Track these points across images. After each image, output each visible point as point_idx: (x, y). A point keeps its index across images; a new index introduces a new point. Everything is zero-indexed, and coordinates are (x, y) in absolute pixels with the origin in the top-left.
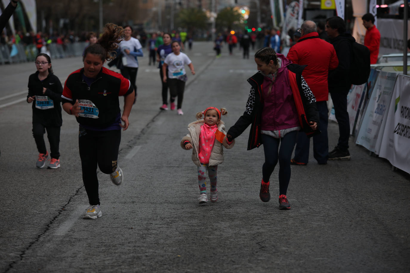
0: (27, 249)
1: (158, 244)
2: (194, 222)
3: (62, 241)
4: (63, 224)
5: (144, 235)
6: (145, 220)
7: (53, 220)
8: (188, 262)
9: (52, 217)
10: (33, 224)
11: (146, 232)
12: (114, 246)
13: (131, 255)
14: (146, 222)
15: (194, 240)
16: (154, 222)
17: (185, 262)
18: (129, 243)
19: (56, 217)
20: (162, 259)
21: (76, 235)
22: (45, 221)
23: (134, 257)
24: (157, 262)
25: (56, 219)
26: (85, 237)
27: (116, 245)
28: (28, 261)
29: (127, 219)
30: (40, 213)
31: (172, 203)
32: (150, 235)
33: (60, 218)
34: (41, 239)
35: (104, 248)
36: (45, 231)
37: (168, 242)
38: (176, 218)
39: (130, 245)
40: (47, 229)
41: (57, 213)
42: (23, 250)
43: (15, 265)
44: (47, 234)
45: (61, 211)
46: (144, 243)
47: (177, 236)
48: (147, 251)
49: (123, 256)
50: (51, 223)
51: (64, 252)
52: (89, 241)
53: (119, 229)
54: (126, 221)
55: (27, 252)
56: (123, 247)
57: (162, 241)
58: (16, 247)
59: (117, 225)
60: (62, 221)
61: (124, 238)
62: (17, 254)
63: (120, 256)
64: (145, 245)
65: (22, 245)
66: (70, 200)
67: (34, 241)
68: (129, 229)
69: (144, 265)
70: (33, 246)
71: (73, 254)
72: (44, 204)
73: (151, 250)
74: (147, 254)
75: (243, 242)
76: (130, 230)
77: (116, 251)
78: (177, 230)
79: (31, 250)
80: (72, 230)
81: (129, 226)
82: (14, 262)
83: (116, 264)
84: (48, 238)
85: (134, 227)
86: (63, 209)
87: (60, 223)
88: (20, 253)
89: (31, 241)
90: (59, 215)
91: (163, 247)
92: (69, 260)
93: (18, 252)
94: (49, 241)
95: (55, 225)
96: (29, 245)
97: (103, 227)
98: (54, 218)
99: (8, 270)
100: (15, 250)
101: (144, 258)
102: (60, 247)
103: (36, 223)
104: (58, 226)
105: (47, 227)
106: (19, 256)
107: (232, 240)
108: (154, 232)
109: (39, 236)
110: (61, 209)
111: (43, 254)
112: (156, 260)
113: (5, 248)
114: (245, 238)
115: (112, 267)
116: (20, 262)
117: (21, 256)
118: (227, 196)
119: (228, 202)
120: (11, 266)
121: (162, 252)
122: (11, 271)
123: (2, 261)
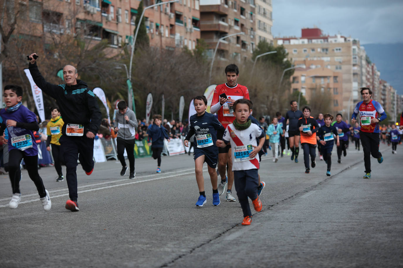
0: (198, 247)
1: (316, 245)
2: (353, 233)
3: (230, 243)
4: (234, 234)
5: (305, 241)
6: (308, 231)
7: (226, 232)
8: (341, 257)
9: (225, 230)
10: (208, 233)
11: (307, 238)
12: (275, 246)
13: (290, 252)
14: (308, 233)
16: (315, 233)
17: (338, 256)
18: (290, 245)
19: (229, 230)
20: (317, 254)
21: (243, 240)
22: (219, 232)
23: (292, 253)
24: (312, 256)
25: (229, 231)
26: (251, 241)
27: (277, 246)
28: (196, 255)
31: (336, 222)
32: (310, 241)
34: (212, 242)
35: (265, 247)
36: (217, 238)
37: (326, 245)
38: (337, 231)
40: (219, 236)
41: (231, 228)
42: (193, 248)
43: (184, 257)
44: (218, 239)
45: (234, 226)
46: (304, 245)
47: (335, 241)
49: (282, 252)
50: (224, 233)
51: (230, 249)
52: (254, 243)
53: (283, 237)
54: (290, 232)
55: (197, 249)
56: (284, 247)
57: (320, 244)
58: (189, 246)
60: (234, 232)
61: (286, 242)
63: (279, 252)
64: (304, 246)
65: (194, 245)
67: (205, 243)
68: (292, 236)
69: (299, 258)
70: (204, 246)
71: (237, 250)
72: (221, 222)
73: (309, 249)
74: (305, 251)
76: (293, 238)
77: (277, 249)
78: (336, 237)
80: (240, 237)
81: (292, 235)
82: (184, 255)
83: (274, 257)
84: (218, 241)
85: (296, 236)
86: (237, 225)
87: (231, 233)
88: (191, 250)
89: (203, 243)
90: (232, 229)
91: (321, 248)
92: (233, 254)
93: (189, 249)
94: (218, 243)
95: (226, 234)
96: (200, 245)
97: (269, 236)
98: (227, 231)
99: (177, 259)
100: (187, 248)
101: (301, 253)
102: (227, 246)
103: (211, 233)
104: (229, 235)
106: (189, 251)
107: (387, 244)
108: (315, 238)
109: (211, 240)
110: (235, 226)
111: (211, 250)
112: (312, 255)
113: (178, 246)
115: (270, 258)
116: (189, 255)
117: (191, 252)
118: (388, 219)
119: (388, 222)
120: (180, 257)
121: (318, 250)
122: (180, 259)
123: (174, 254)
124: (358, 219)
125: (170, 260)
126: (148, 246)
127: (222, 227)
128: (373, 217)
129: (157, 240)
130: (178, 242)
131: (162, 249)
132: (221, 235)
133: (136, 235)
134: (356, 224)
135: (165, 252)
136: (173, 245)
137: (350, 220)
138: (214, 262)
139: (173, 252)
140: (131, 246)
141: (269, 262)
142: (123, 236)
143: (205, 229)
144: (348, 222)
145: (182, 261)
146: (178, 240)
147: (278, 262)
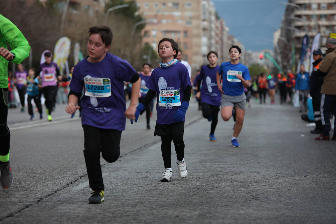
0: (45, 197)
1: (162, 195)
2: (198, 183)
3: (77, 193)
4: (82, 184)
5: (151, 190)
7: (74, 182)
8: (185, 205)
9: (73, 180)
10: (56, 184)
11: (154, 188)
13: (136, 201)
14: (155, 183)
15: (195, 193)
17: (183, 205)
18: (136, 194)
20: (163, 203)
22: (68, 182)
23: (138, 202)
24: (158, 205)
25: (77, 181)
27: (124, 195)
28: (44, 204)
30: (64, 177)
32: (156, 190)
33: (80, 180)
34: (60, 192)
35: (113, 197)
36: (65, 188)
37: (171, 194)
39: (136, 195)
40: (67, 186)
42: (41, 198)
45: (83, 177)
47: (180, 191)
48: (151, 199)
49: (128, 202)
50: (72, 183)
51: (77, 199)
53: (130, 187)
54: (138, 182)
55: (44, 199)
56: (130, 196)
57: (166, 193)
58: (36, 196)
59: (129, 184)
60: (82, 182)
61: (132, 192)
62: (36, 200)
63: (126, 201)
64: (150, 195)
65: (42, 195)
67: (53, 193)
68: (139, 186)
69: (145, 207)
70: (51, 196)
71: (85, 200)
72: (69, 173)
73: (155, 198)
74: (150, 201)
75: (239, 195)
77: (123, 199)
78: (181, 187)
79: (48, 198)
81: (139, 185)
82: (31, 205)
83: (120, 206)
84: (66, 191)
85: (143, 185)
87: (79, 183)
88: (38, 199)
89: (50, 193)
90: (80, 179)
91: (166, 197)
93: (36, 199)
94: (66, 193)
96: (48, 195)
97: (116, 185)
98: (76, 181)
99: (24, 209)
100: (34, 198)
101: (147, 203)
102: (74, 196)
103: (59, 183)
104: (77, 185)
105: (67, 185)
106: (36, 201)
107: (229, 193)
108: (161, 188)
109: (59, 190)
110: (83, 176)
111: (58, 200)
112: (157, 204)
113: (26, 197)
115: (117, 207)
116: (36, 205)
117: (39, 201)
118: (232, 169)
119: (231, 172)
120: (27, 207)
121: (164, 200)
122: (26, 209)
123: (21, 204)
124: (203, 170)
125: (17, 210)
127: (71, 177)
128: (218, 168)
130: (25, 192)
131: (8, 200)
132: (69, 185)
134: (201, 174)
135: (12, 202)
136: (20, 195)
137: (195, 171)
138: (60, 211)
139: (20, 202)
141: (116, 211)
143: (53, 179)
144: (193, 173)
145: (29, 211)
146: (25, 190)
147: (124, 210)
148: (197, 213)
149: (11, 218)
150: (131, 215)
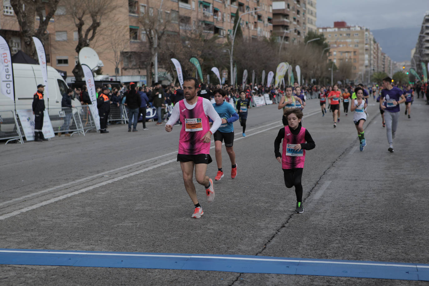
1: (373, 206)
2: (393, 192)
3: (318, 202)
5: (364, 200)
6: (364, 190)
8: (392, 218)
9: (311, 188)
11: (365, 198)
12: (347, 207)
13: (358, 212)
14: (364, 192)
15: (394, 204)
16: (369, 192)
17: (390, 218)
18: (356, 205)
19: (314, 188)
20: (376, 216)
21: (325, 199)
22: (309, 190)
23: (360, 214)
24: (373, 218)
25: (314, 189)
26: (330, 201)
29: (353, 190)
31: (378, 181)
32: (367, 201)
33: (316, 188)
35: (341, 208)
36: (308, 196)
37: (378, 205)
38: (382, 190)
39: (356, 206)
40: (309, 195)
41: (314, 185)
43: (293, 216)
44: (309, 198)
47: (384, 201)
48: (367, 210)
49: (353, 213)
50: (311, 191)
51: (319, 210)
52: (333, 203)
53: (349, 196)
54: (353, 191)
56: (353, 207)
57: (375, 204)
58: (293, 205)
59: (348, 193)
60: (316, 191)
61: (352, 202)
63: (351, 213)
64: (365, 206)
66: (320, 178)
69: (366, 219)
71: (325, 210)
73: (369, 210)
74: (367, 212)
75: (423, 206)
76: (356, 197)
77: (349, 210)
78: (383, 198)
80: (323, 196)
81: (355, 194)
82: (292, 215)
83: (349, 218)
84: (310, 200)
85: (357, 195)
86: (317, 183)
91: (376, 208)
92: (323, 214)
94: (310, 202)
95: (313, 192)
97: (340, 195)
99: (289, 219)
101: (366, 215)
102: (317, 206)
104: (315, 193)
107: (417, 205)
108: (370, 198)
109: (305, 199)
111: (308, 210)
112: (373, 216)
114: (425, 204)
118: (410, 177)
119: (411, 180)
120: (290, 217)
121: (376, 211)
122: (291, 219)
123: (286, 214)
124: (392, 178)
125: (285, 220)
126: (268, 205)
127: (309, 185)
128: (400, 175)
129: (272, 198)
130: (285, 201)
131: (277, 209)
132: (310, 193)
133: (258, 193)
134: (391, 182)
135: (280, 211)
136: (283, 204)
137: (386, 179)
138: (313, 223)
139: (285, 211)
140: (258, 205)
141: (348, 224)
142: (250, 194)
144: (386, 181)
145: (293, 221)
146: (285, 199)
147: (353, 223)
148: (402, 227)
149: (284, 228)
150: (359, 228)
